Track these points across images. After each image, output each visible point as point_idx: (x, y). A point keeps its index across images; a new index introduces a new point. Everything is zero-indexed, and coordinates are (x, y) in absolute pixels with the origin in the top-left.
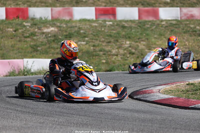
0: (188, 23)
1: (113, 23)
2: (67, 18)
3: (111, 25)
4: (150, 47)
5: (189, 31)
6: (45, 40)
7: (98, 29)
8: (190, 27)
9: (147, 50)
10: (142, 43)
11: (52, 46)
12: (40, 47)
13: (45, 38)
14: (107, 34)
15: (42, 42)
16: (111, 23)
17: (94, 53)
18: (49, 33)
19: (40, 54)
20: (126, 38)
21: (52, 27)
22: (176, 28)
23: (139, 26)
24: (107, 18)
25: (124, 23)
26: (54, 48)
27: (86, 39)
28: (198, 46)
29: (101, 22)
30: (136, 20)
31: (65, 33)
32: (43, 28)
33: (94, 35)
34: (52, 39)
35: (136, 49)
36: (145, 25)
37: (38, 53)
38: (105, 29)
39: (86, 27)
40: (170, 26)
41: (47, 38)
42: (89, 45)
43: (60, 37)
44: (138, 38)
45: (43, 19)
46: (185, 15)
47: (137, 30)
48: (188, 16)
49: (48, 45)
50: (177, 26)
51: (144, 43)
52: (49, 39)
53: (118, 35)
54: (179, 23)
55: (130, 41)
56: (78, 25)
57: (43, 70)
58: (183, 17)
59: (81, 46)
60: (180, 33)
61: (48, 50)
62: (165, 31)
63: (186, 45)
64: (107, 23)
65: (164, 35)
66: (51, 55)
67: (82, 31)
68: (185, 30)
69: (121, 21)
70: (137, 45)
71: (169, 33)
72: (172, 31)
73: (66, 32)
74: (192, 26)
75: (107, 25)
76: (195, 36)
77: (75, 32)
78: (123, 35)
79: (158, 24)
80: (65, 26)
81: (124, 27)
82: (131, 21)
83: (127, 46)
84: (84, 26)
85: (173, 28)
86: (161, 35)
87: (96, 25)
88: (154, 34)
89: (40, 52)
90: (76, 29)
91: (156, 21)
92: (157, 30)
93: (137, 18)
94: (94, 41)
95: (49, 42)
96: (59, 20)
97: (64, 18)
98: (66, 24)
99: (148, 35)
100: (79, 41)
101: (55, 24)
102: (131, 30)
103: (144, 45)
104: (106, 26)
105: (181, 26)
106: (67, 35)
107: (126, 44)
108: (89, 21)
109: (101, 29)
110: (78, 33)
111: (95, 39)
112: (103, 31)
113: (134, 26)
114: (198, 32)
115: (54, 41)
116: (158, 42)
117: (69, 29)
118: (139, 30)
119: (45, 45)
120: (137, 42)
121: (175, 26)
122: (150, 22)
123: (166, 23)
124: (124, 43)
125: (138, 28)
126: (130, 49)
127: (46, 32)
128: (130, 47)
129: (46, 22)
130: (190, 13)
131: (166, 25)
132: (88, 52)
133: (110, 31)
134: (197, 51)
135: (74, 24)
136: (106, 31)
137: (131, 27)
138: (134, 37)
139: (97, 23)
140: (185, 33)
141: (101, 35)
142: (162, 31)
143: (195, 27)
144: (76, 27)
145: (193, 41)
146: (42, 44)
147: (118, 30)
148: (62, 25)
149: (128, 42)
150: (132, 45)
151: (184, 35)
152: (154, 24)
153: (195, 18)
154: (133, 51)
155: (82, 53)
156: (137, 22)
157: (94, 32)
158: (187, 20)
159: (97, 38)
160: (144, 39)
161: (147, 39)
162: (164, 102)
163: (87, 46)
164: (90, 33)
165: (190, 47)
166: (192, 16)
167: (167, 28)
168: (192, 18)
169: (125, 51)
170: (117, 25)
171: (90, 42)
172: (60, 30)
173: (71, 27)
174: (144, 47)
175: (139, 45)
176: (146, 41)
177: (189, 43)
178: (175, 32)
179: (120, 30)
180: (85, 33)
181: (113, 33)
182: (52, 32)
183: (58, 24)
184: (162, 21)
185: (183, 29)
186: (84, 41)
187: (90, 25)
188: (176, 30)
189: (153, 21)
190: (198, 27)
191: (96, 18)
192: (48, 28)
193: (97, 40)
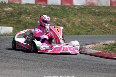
0: (91, 7)
1: (46, 7)
2: (18, 3)
3: (45, 8)
4: (69, 21)
5: (92, 13)
6: (6, 15)
7: (37, 9)
8: (92, 10)
9: (67, 24)
10: (64, 19)
11: (10, 19)
12: (2, 19)
13: (5, 14)
14: (43, 13)
15: (4, 17)
16: (45, 6)
17: (36, 24)
18: (7, 11)
19: (3, 24)
20: (55, 16)
21: (9, 7)
22: (84, 10)
23: (61, 9)
24: (42, 3)
25: (52, 7)
26: (11, 20)
27: (30, 15)
28: (98, 22)
29: (38, 5)
30: (60, 5)
31: (18, 12)
32: (4, 8)
33: (35, 13)
34: (10, 15)
35: (61, 23)
36: (65, 8)
37: (2, 23)
38: (41, 10)
39: (30, 8)
40: (80, 9)
41: (6, 14)
42: (33, 19)
43: (15, 14)
44: (62, 16)
45: (3, 3)
46: (89, 3)
47: (61, 11)
48: (90, 3)
49: (8, 19)
50: (84, 9)
51: (65, 19)
52: (8, 15)
53: (49, 14)
54: (85, 8)
55: (56, 17)
56: (25, 7)
57: (6, 33)
58: (87, 4)
59: (28, 20)
60: (86, 14)
61: (8, 21)
62: (77, 12)
63: (91, 21)
64: (42, 6)
65: (77, 15)
66: (9, 25)
67: (27, 11)
68: (89, 12)
69: (50, 5)
70: (61, 20)
71: (80, 13)
72: (81, 12)
73: (18, 10)
74: (93, 10)
75: (43, 8)
76: (96, 16)
77: (23, 11)
78: (53, 14)
79: (73, 8)
80: (17, 7)
81: (52, 9)
82: (56, 5)
83: (55, 20)
84: (28, 8)
85: (82, 11)
86: (75, 14)
87: (36, 7)
88: (71, 14)
89: (3, 23)
90: (24, 9)
91: (71, 6)
92: (73, 11)
93: (60, 4)
94: (35, 17)
95: (8, 17)
96: (13, 3)
97: (16, 3)
98: (18, 6)
99: (67, 14)
100: (26, 17)
101: (11, 6)
102: (57, 11)
103: (65, 20)
104: (41, 8)
105: (87, 9)
106: (19, 13)
107: (54, 19)
108: (31, 4)
109: (39, 10)
110: (25, 11)
111: (36, 16)
112: (40, 11)
113: (58, 8)
114: (97, 14)
115: (11, 16)
116: (74, 18)
117: (20, 9)
118: (62, 11)
119: (6, 18)
120: (61, 18)
121: (83, 9)
122: (68, 6)
123: (78, 7)
124: (53, 19)
125: (61, 10)
126: (57, 22)
127: (6, 11)
128: (57, 21)
129: (6, 5)
130: (92, 2)
131: (78, 9)
132: (31, 24)
133: (44, 11)
134: (97, 25)
135: (22, 6)
136: (42, 11)
137: (57, 9)
138: (59, 15)
139: (36, 6)
140: (89, 13)
141: (39, 13)
142: (76, 12)
143: (95, 11)
144: (24, 8)
145: (94, 19)
146: (4, 18)
147: (49, 11)
148: (15, 7)
149: (56, 18)
150: (58, 20)
151: (89, 15)
152: (71, 8)
153: (94, 5)
154: (59, 23)
155: (29, 24)
156: (60, 6)
157: (35, 11)
158: (90, 6)
159: (37, 15)
160: (65, 17)
161: (67, 17)
162: (96, 55)
163: (31, 20)
164: (33, 12)
165: (93, 22)
166: (93, 4)
167: (78, 10)
168: (93, 5)
169: (54, 24)
170: (48, 8)
171: (33, 17)
172: (15, 10)
173: (21, 8)
174: (65, 21)
175: (63, 20)
176: (67, 18)
177: (92, 19)
178: (84, 13)
179: (50, 11)
180: (29, 12)
181: (46, 12)
182: (10, 11)
183: (13, 6)
184: (75, 6)
185: (88, 11)
186: (29, 17)
187: (32, 7)
188: (84, 12)
189: (69, 6)
190: (97, 11)
191: (35, 3)
192: (7, 8)
193: (37, 16)
